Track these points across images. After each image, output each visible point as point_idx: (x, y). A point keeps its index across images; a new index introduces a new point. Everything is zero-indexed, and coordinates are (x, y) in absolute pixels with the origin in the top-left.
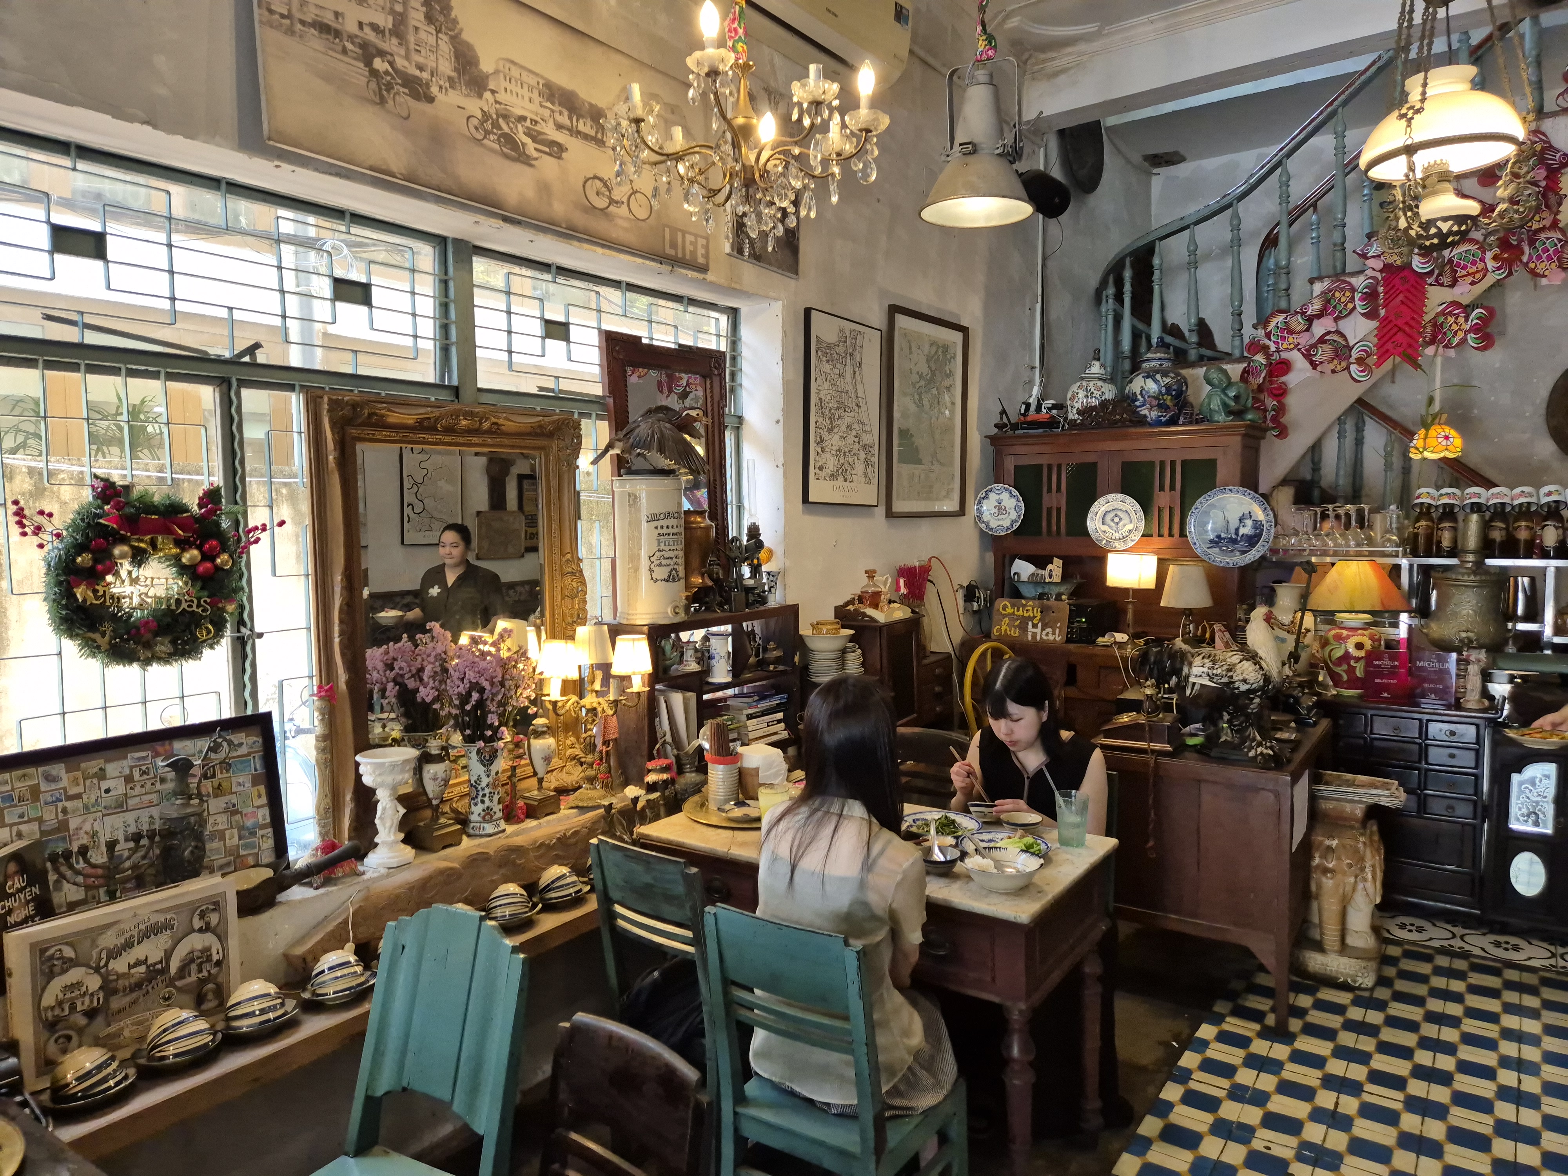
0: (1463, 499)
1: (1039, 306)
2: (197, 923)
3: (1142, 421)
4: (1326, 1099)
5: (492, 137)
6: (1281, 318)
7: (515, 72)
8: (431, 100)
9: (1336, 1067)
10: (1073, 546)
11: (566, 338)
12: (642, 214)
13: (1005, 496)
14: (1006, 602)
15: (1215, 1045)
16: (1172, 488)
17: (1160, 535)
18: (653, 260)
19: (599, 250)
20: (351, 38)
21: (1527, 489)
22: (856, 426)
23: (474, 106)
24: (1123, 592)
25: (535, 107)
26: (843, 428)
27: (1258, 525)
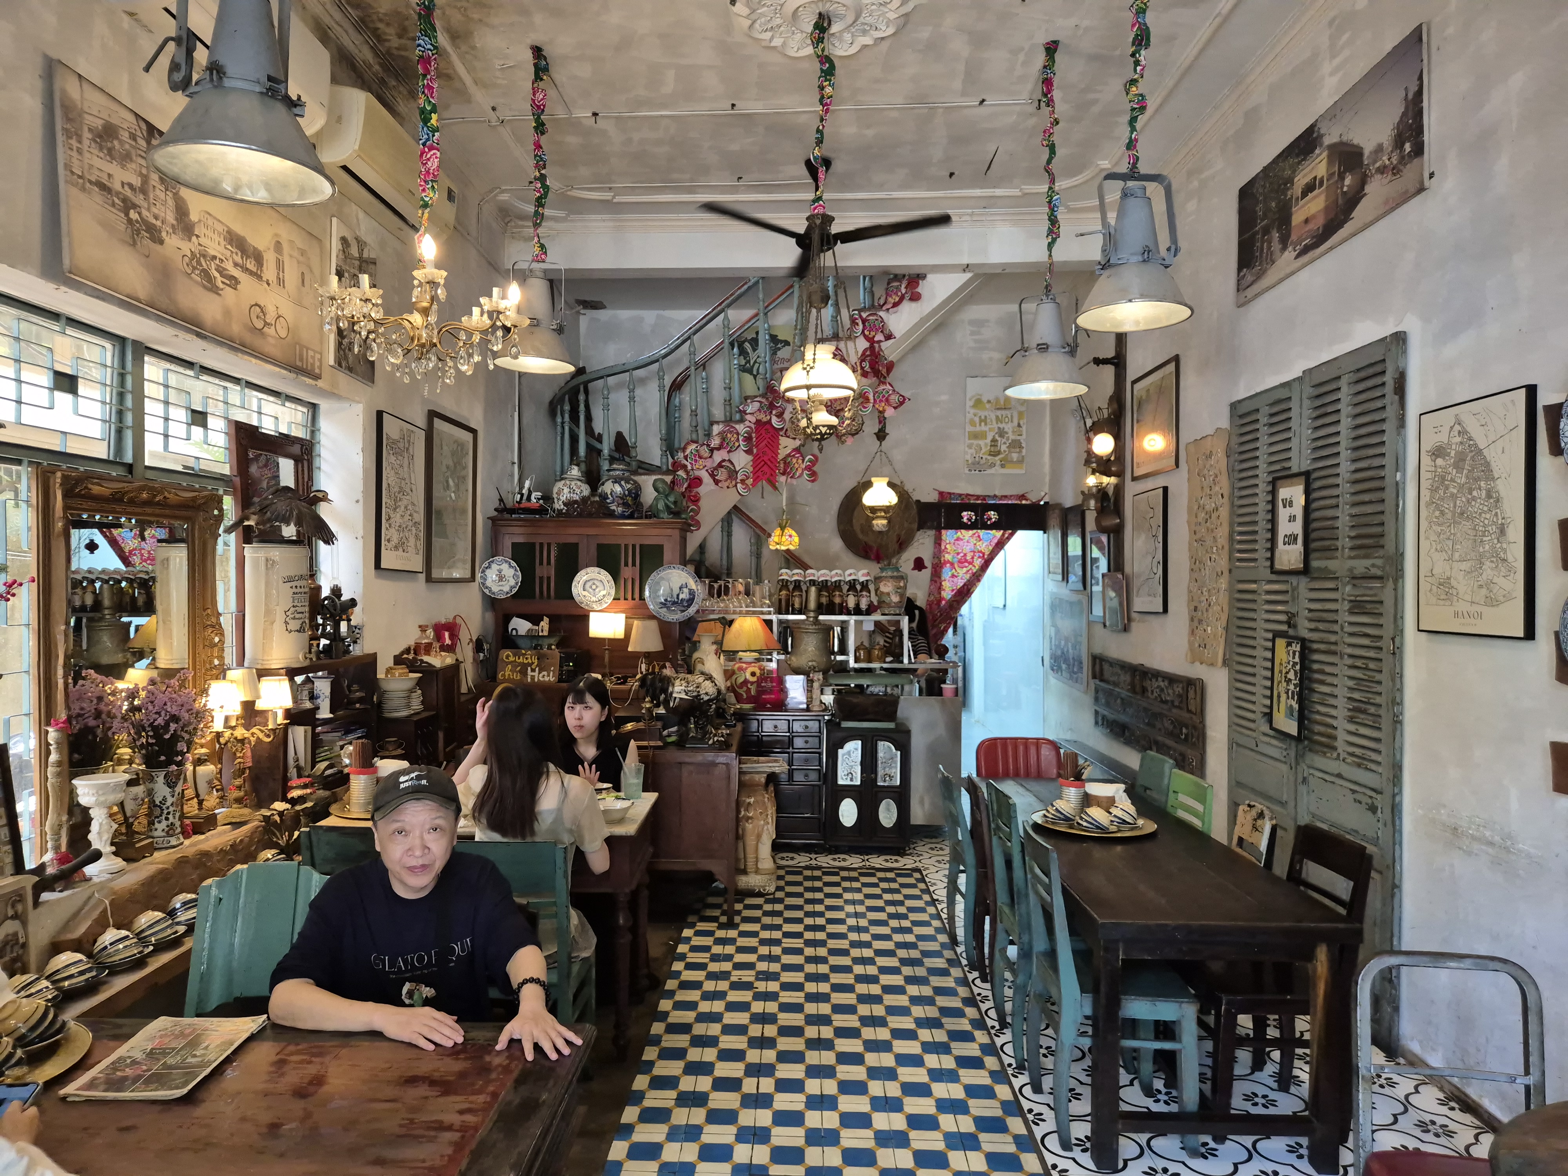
0: (805, 577)
1: (516, 414)
2: (10, 912)
3: (611, 514)
4: (764, 950)
5: (197, 272)
6: (693, 446)
7: (210, 222)
8: (161, 242)
9: (765, 935)
10: (559, 606)
11: (204, 425)
12: (283, 334)
13: (505, 566)
14: (508, 652)
15: (694, 938)
16: (634, 564)
17: (625, 599)
18: (285, 369)
19: (254, 360)
20: (118, 194)
21: (839, 571)
22: (410, 507)
23: (187, 247)
24: (601, 641)
25: (221, 249)
26: (403, 508)
27: (692, 593)
